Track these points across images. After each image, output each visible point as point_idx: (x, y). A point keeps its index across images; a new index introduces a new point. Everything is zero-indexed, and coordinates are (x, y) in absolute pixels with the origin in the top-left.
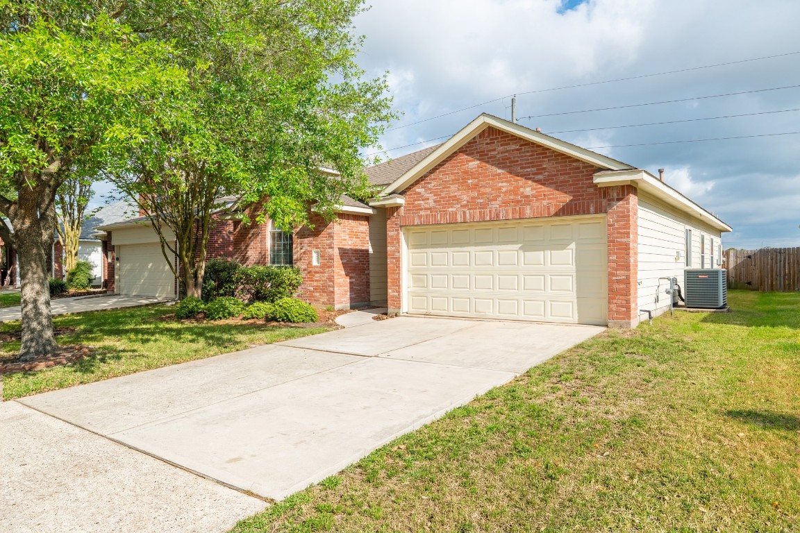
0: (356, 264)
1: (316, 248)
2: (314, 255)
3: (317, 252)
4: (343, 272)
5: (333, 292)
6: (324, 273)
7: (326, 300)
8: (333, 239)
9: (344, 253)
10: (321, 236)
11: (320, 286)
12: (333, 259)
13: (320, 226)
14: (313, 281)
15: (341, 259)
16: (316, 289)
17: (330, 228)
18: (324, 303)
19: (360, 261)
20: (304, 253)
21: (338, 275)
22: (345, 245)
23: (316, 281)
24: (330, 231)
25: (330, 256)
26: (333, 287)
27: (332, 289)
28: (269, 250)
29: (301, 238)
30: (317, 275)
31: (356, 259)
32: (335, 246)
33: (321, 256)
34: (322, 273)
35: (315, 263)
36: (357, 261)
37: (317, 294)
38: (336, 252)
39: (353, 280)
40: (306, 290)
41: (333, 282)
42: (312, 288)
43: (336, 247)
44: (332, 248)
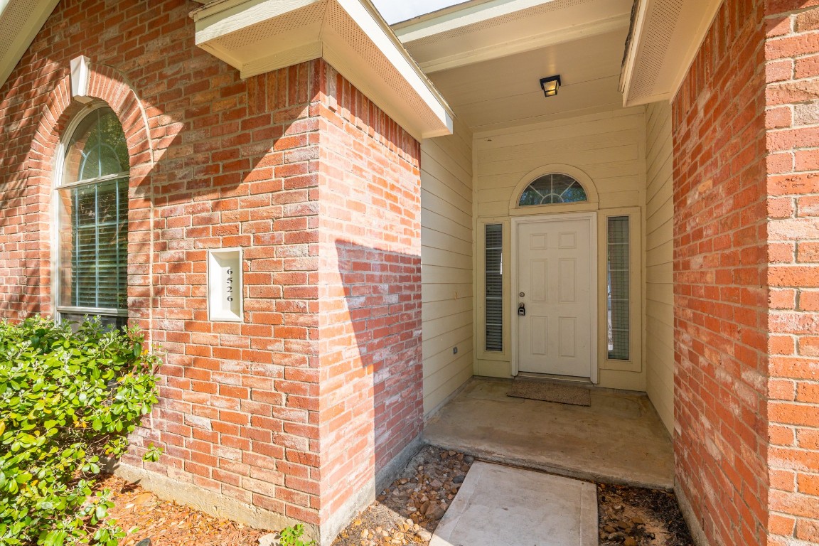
0: (391, 308)
1: (227, 243)
2: (217, 275)
3: (231, 261)
4: (352, 353)
5: (311, 461)
6: (267, 359)
7: (272, 488)
8: (314, 196)
9: (357, 266)
10: (247, 184)
11: (241, 420)
12: (312, 294)
13: (243, 139)
14: (209, 389)
15: (347, 292)
16: (222, 428)
17: (298, 142)
18: (259, 500)
19: (402, 298)
20: (177, 267)
21: (336, 372)
22: (359, 231)
23: (226, 391)
24: (295, 155)
25: (297, 278)
26: (314, 434)
27: (303, 444)
28: (55, 256)
29: (158, 202)
30: (229, 365)
31: (392, 290)
32: (322, 230)
33: (249, 279)
34: (254, 358)
35: (219, 309)
36: (394, 299)
37: (231, 454)
38: (327, 262)
39: (384, 374)
40: (182, 429)
41: (311, 407)
42: (205, 423)
43: (327, 233)
44: (309, 238)
